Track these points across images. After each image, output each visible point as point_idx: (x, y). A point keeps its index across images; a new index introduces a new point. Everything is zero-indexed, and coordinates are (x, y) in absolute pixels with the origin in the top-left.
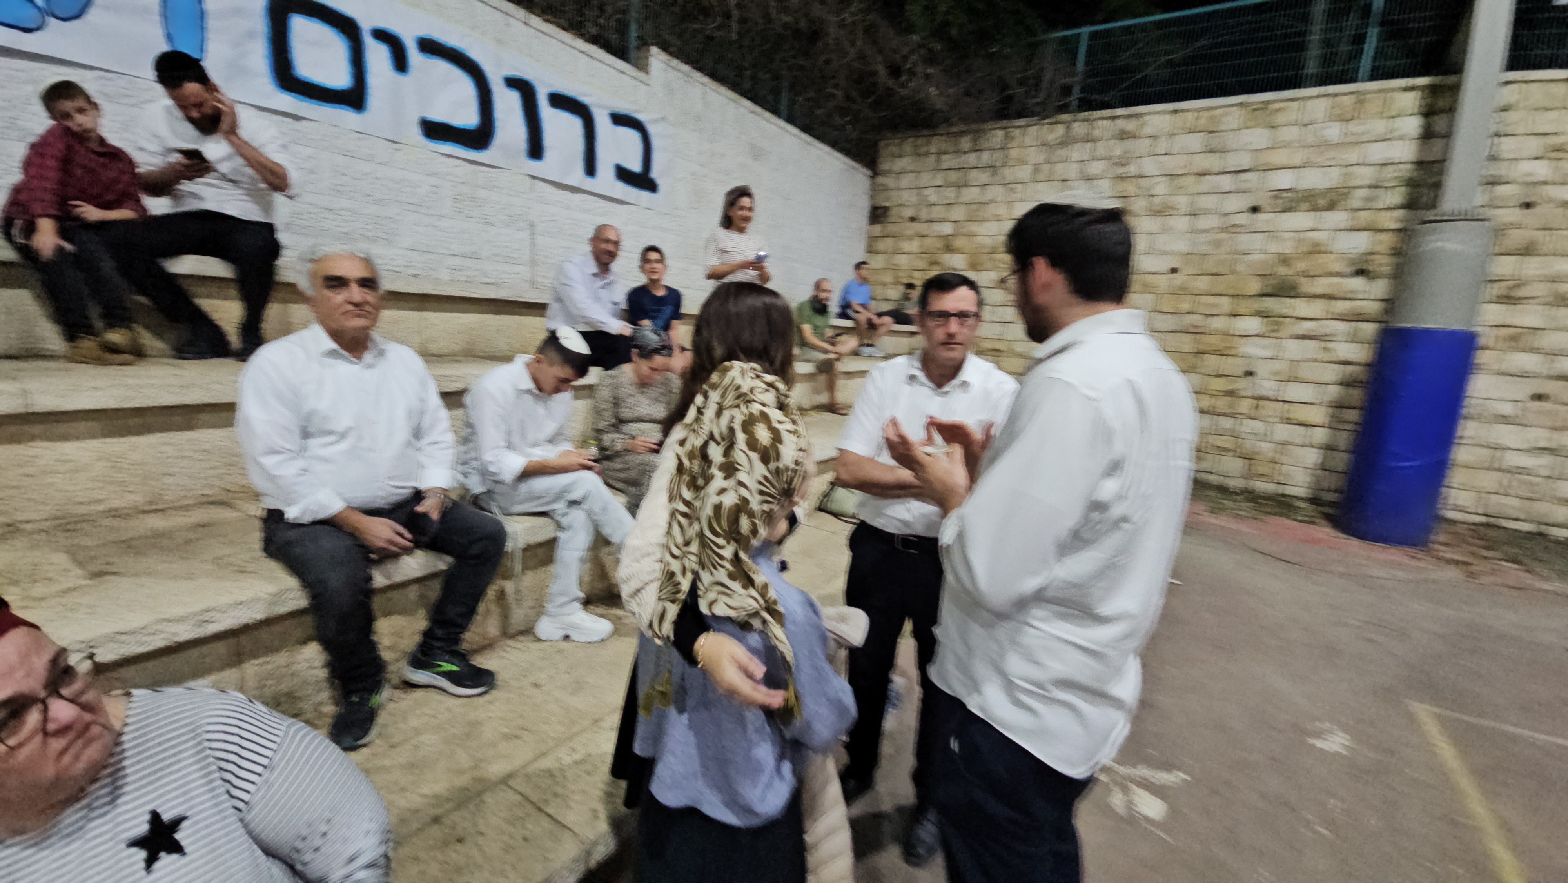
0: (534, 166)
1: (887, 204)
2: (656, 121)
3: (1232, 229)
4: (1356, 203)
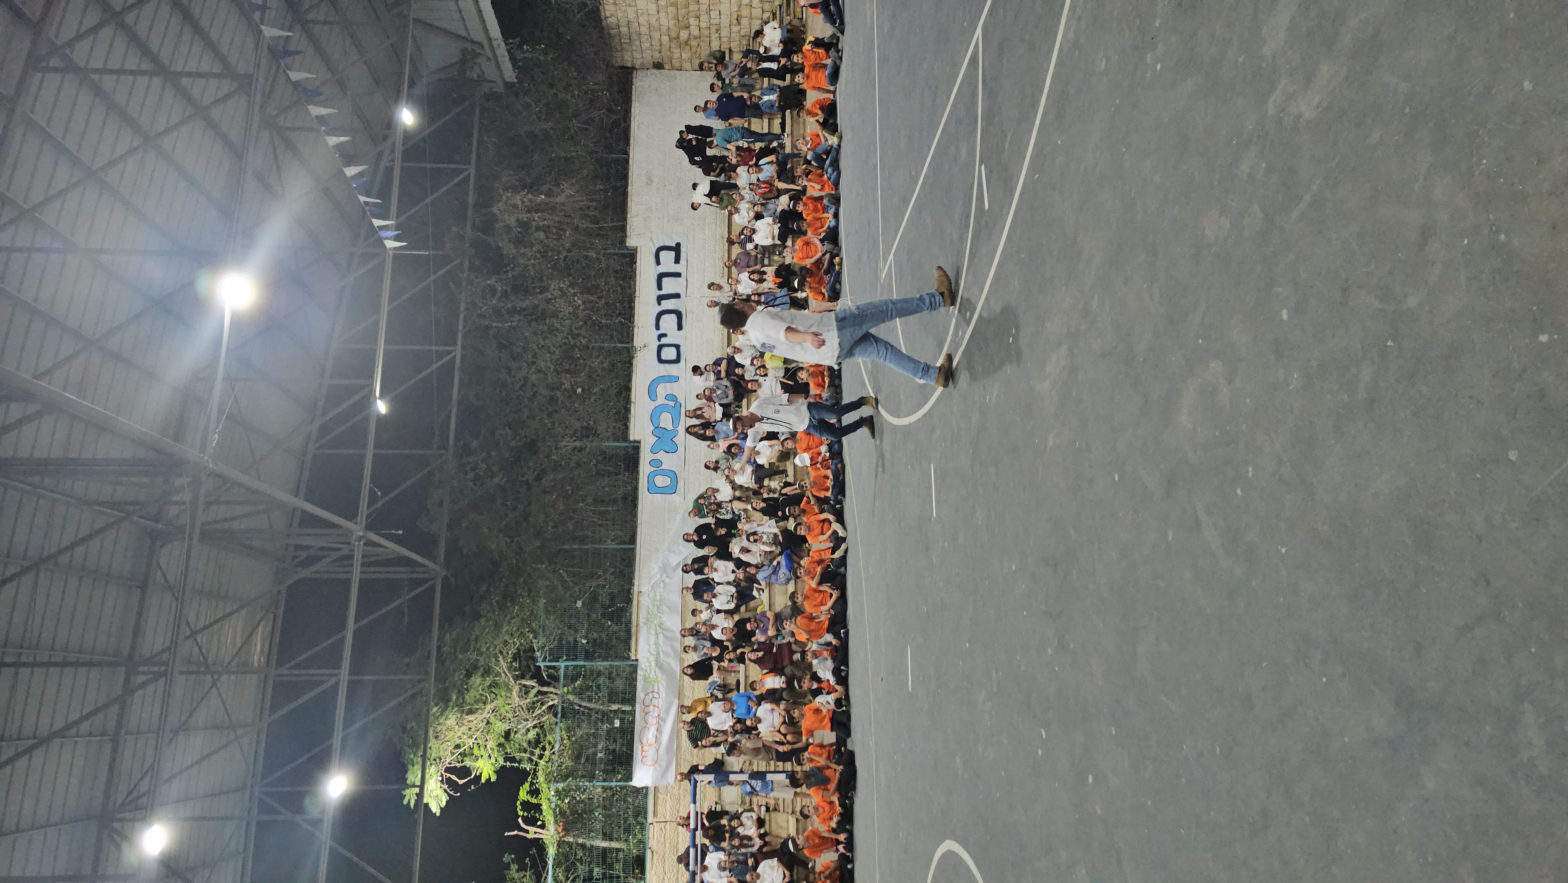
1: (652, 63)
2: (653, 243)
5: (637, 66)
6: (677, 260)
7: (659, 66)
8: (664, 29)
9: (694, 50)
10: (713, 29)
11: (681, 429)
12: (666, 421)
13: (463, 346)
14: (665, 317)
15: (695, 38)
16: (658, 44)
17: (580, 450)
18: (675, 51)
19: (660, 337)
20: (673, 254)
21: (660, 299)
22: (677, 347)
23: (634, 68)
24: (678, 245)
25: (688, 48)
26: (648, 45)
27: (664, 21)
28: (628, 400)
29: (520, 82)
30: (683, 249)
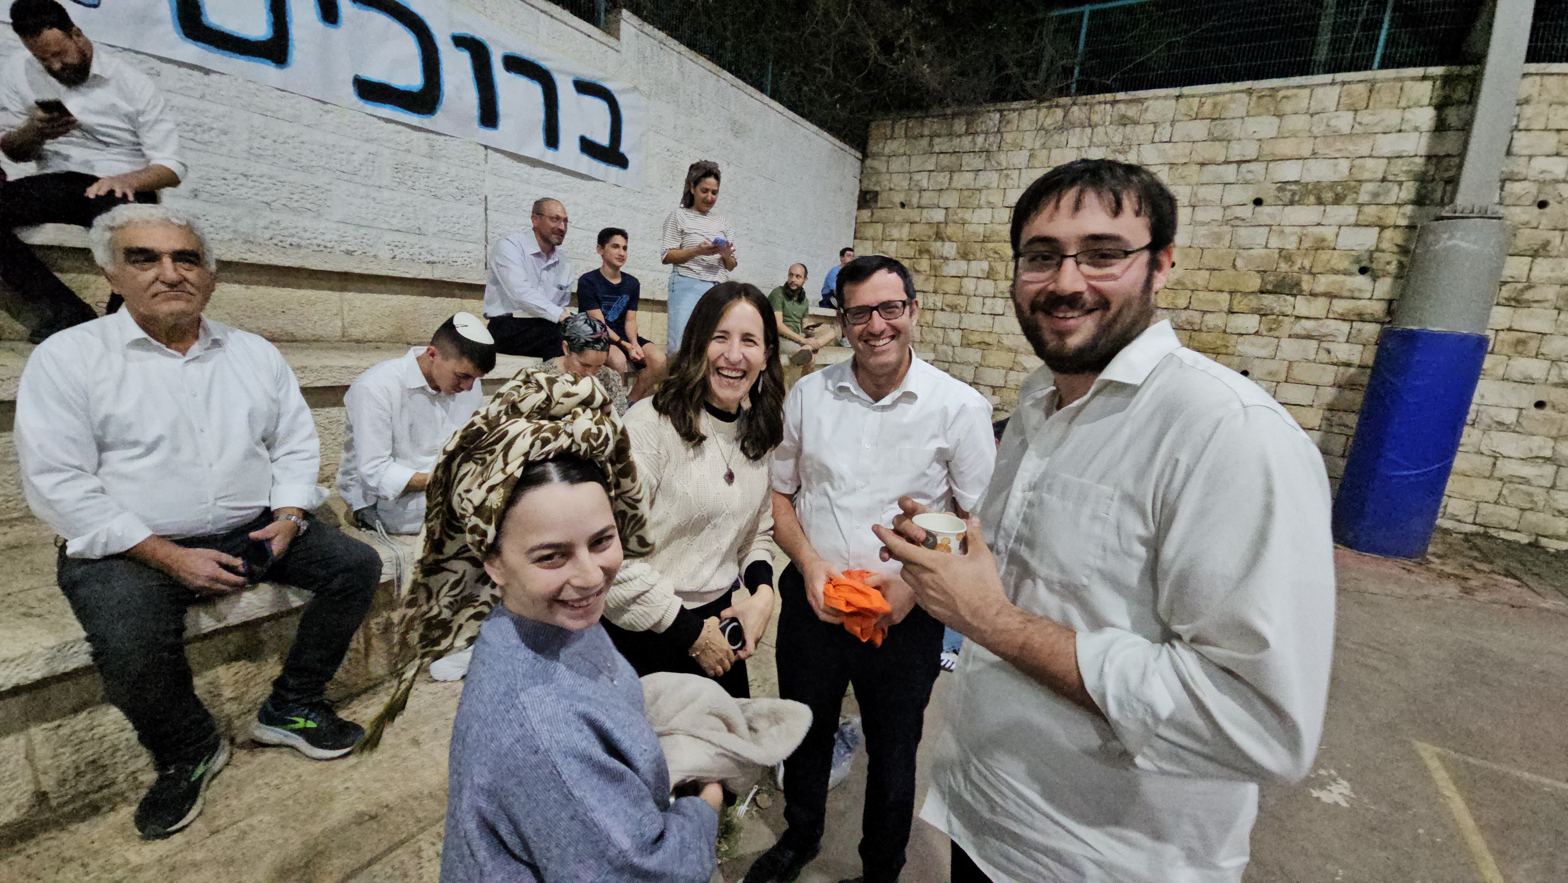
0: (487, 135)
1: (877, 189)
2: (625, 91)
3: (1233, 223)
4: (1363, 198)
5: (869, 162)
6: (588, 147)
7: (867, 200)
8: (967, 215)
15: (933, 268)
16: (923, 203)
18: (906, 230)
20: (604, 139)
23: (865, 154)
24: (621, 162)
26: (924, 184)
30: (614, 171)
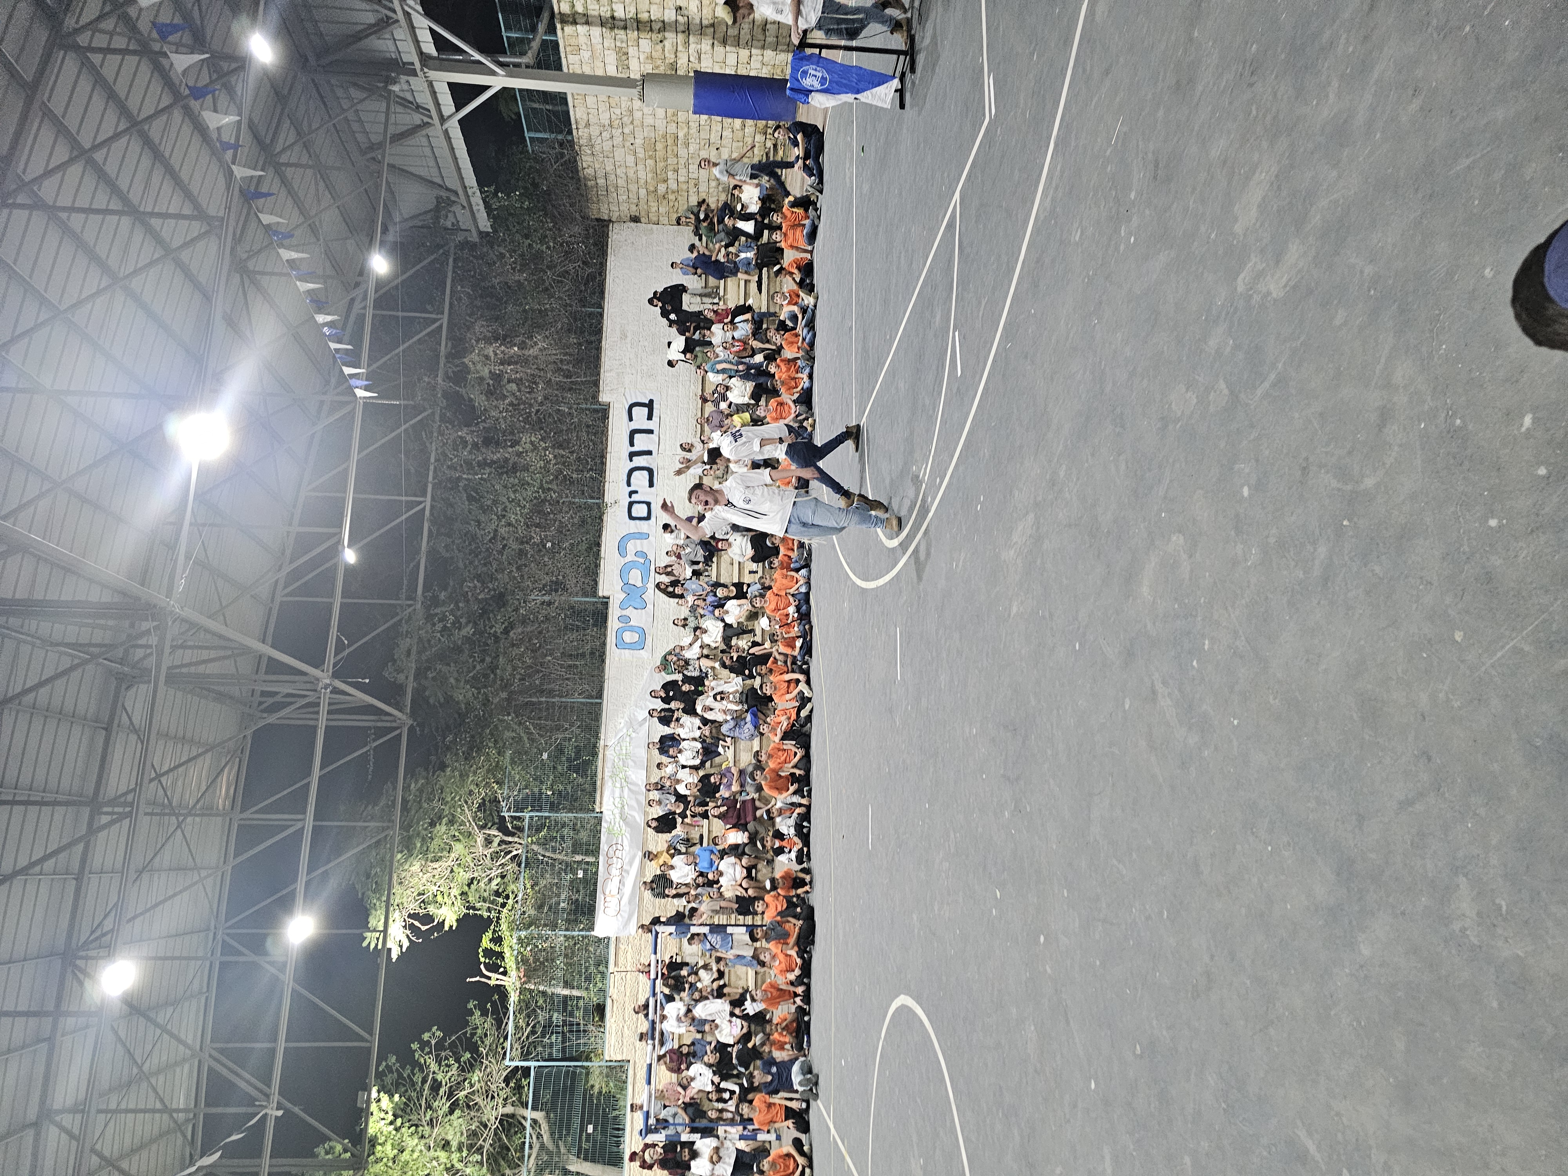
0: (655, 453)
1: (629, 217)
2: (626, 399)
4: (624, 45)
5: (614, 219)
6: (650, 417)
7: (636, 219)
8: (642, 182)
9: (671, 204)
10: (692, 183)
11: (651, 586)
12: (635, 577)
13: (433, 499)
14: (636, 474)
15: (673, 192)
16: (635, 197)
17: (549, 604)
18: (652, 204)
19: (631, 493)
20: (646, 410)
21: (632, 455)
22: (648, 504)
23: (610, 221)
24: (651, 401)
25: (665, 202)
26: (625, 197)
27: (642, 174)
28: (598, 556)
29: (495, 231)
30: (656, 406)
